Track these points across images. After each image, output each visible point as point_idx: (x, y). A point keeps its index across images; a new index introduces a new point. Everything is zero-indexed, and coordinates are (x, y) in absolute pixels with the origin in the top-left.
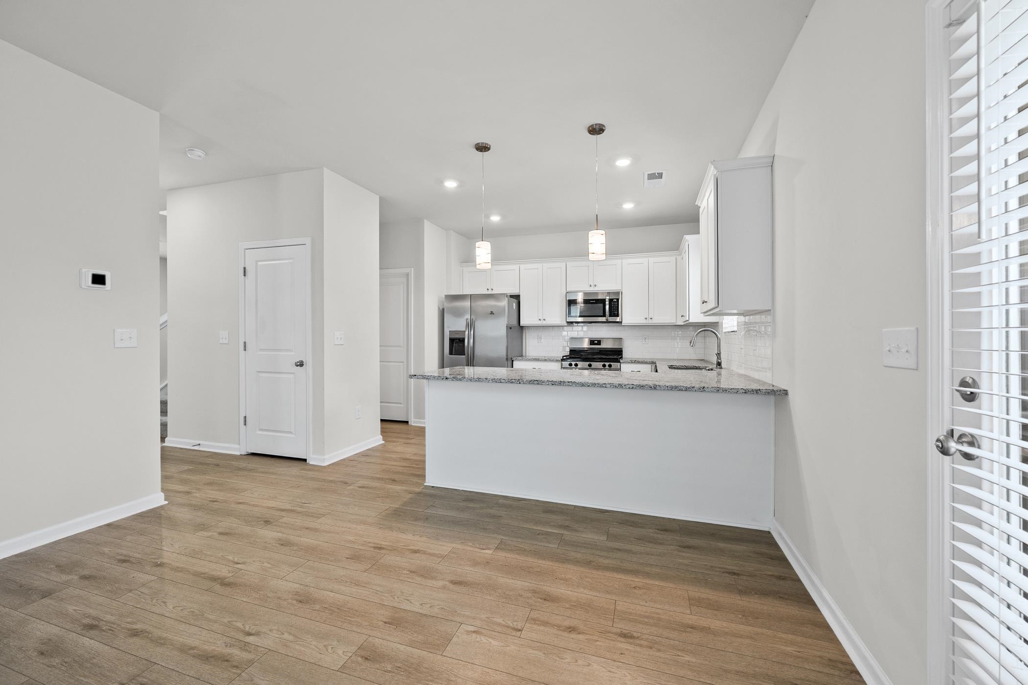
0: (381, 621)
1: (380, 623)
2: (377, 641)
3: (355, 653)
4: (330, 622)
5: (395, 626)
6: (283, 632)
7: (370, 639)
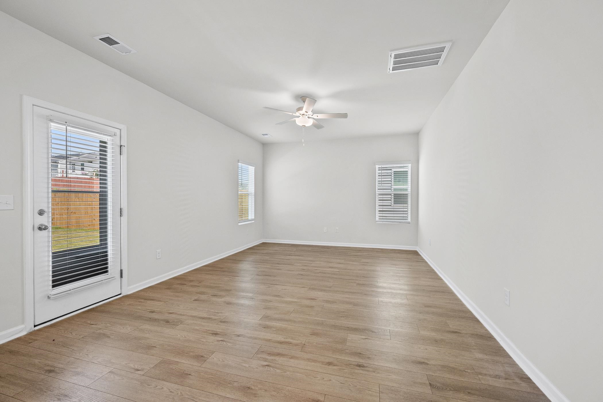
0: (193, 376)
1: (193, 374)
2: (196, 364)
3: (208, 358)
4: (224, 374)
5: (185, 373)
6: (249, 367)
7: (200, 365)
